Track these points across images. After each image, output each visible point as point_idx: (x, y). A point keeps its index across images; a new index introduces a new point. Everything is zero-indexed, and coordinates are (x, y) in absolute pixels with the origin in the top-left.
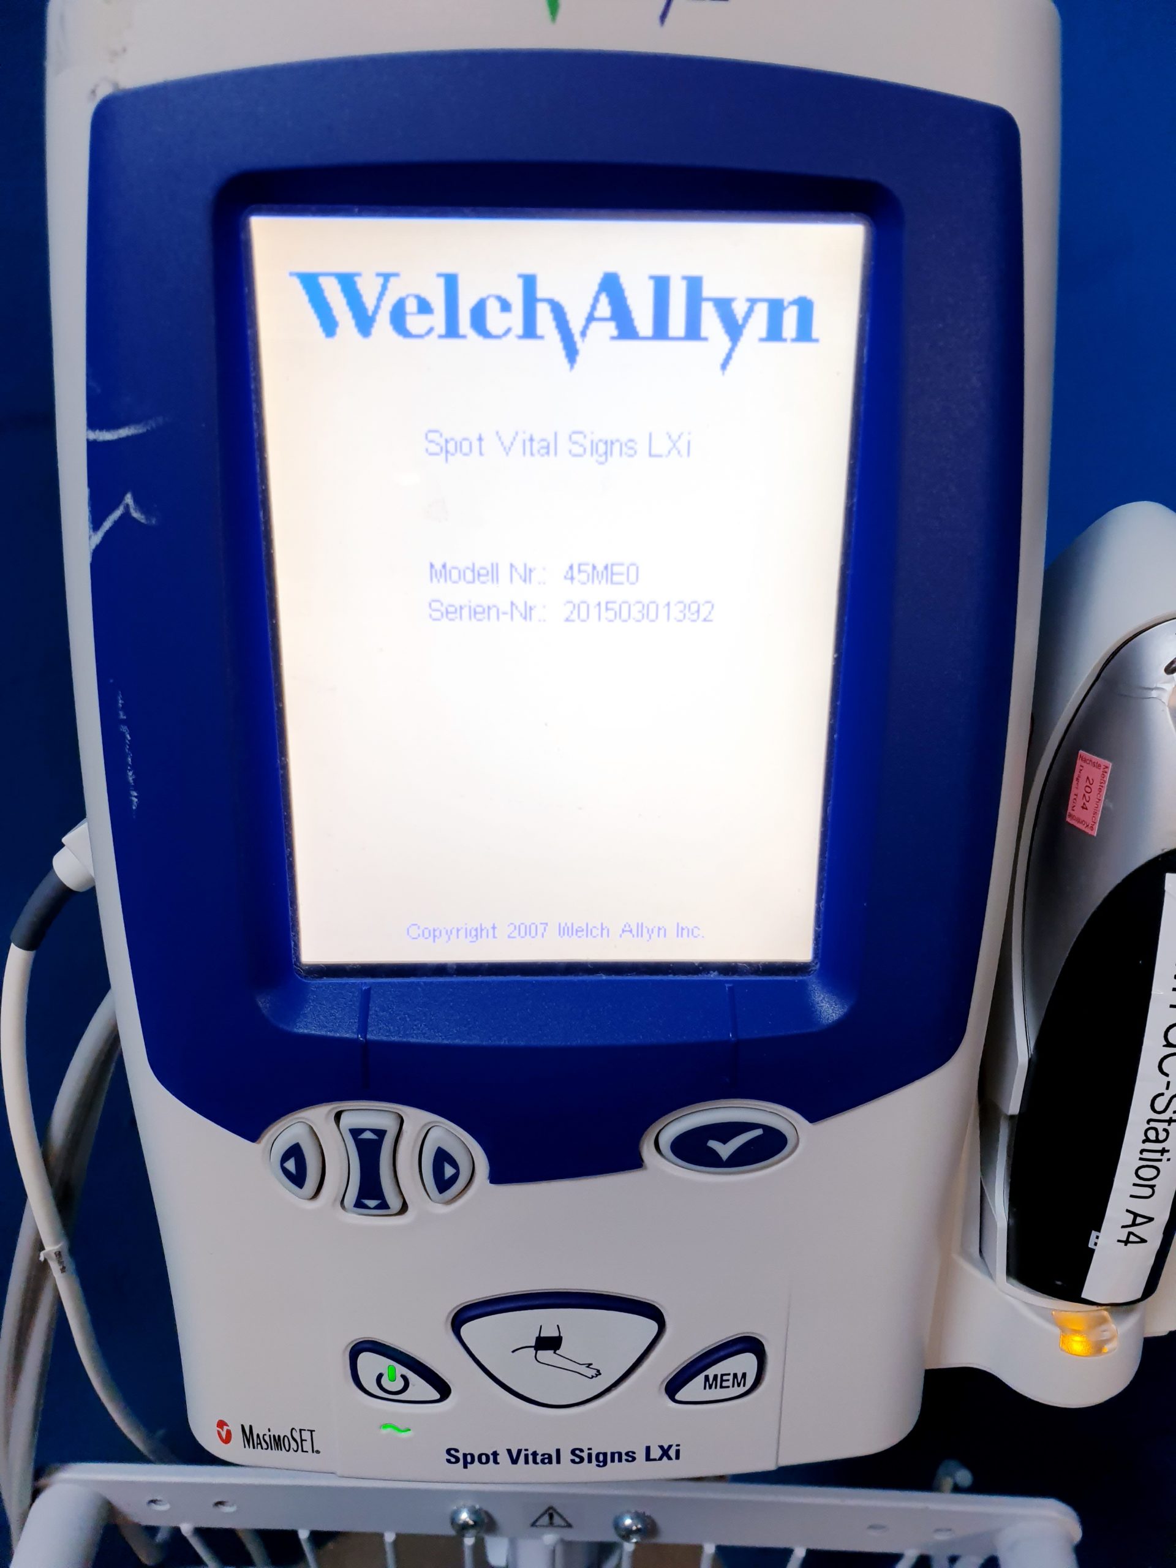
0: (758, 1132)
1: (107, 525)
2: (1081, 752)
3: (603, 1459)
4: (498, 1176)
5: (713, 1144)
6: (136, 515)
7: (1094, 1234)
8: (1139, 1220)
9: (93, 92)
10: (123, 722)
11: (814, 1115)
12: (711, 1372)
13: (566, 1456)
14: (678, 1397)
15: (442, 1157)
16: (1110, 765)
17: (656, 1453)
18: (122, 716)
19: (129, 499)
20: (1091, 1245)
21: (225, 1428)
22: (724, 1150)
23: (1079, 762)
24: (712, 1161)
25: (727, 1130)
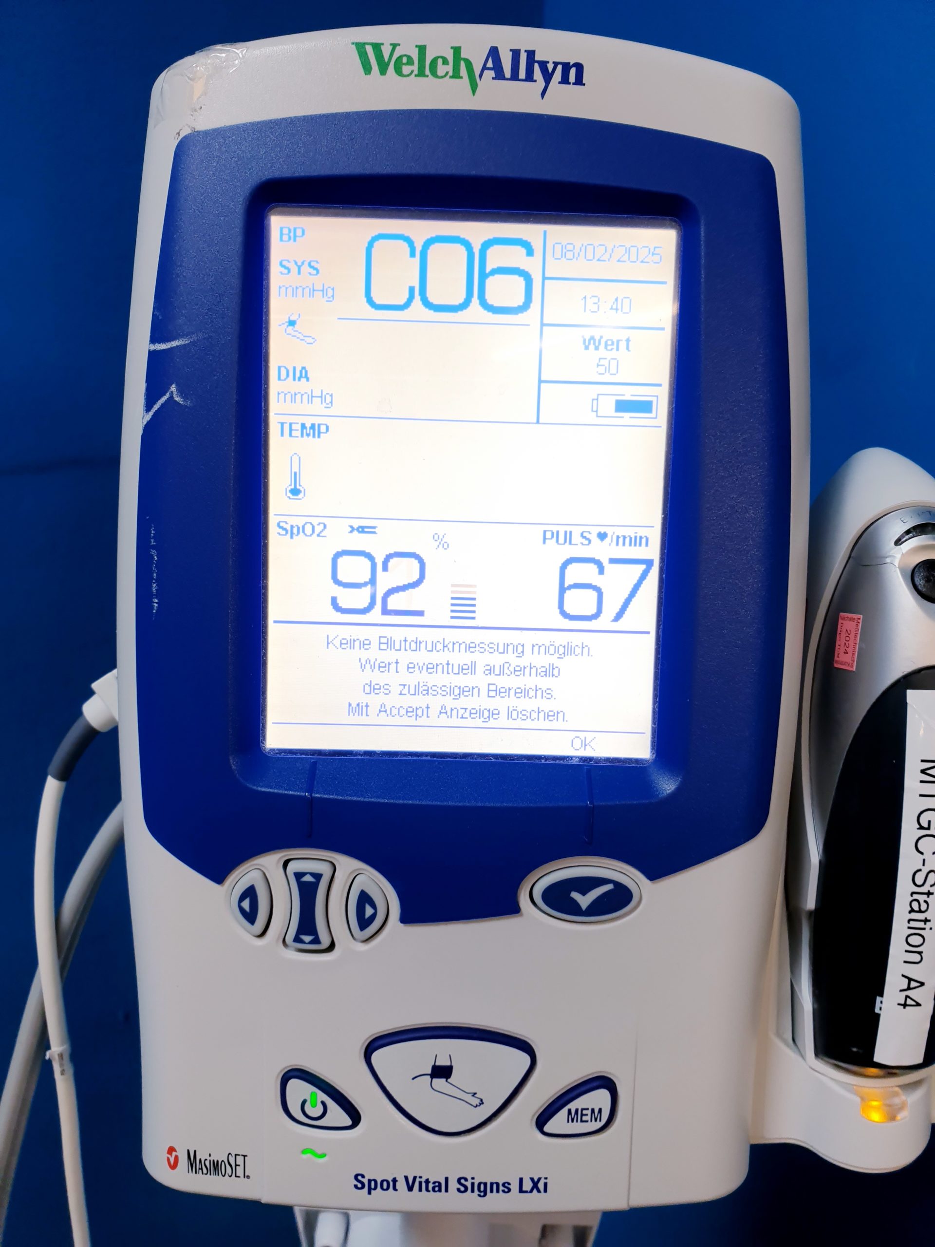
0: (610, 887)
1: (156, 407)
2: (842, 614)
3: (483, 1189)
5: (575, 895)
6: (177, 399)
7: (878, 999)
8: (913, 984)
10: (153, 547)
11: (653, 874)
12: (573, 1106)
13: (453, 1185)
14: (547, 1128)
15: (365, 899)
16: (862, 616)
17: (528, 1185)
18: (153, 543)
19: (173, 388)
20: (877, 1010)
21: (174, 1154)
22: (584, 901)
23: (840, 621)
24: (573, 909)
25: (585, 884)
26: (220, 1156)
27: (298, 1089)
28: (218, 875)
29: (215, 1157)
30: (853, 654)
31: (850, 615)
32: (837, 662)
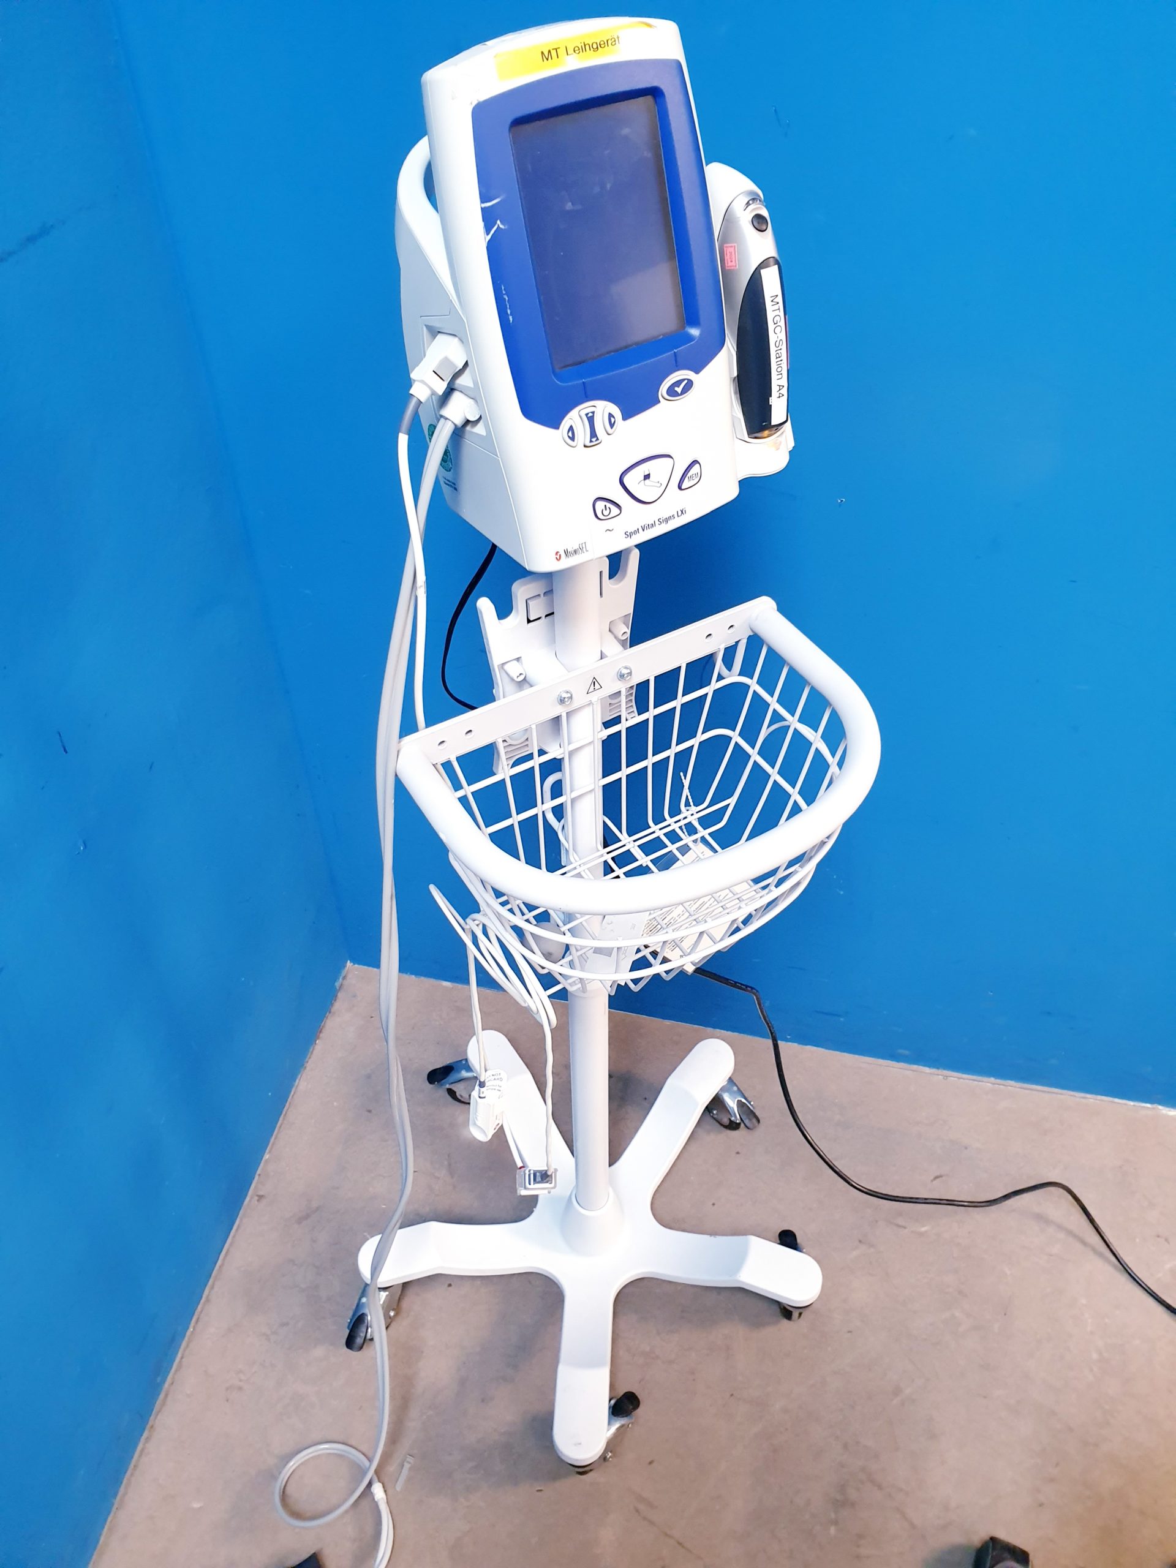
0: (686, 381)
1: (492, 232)
2: (725, 245)
3: (667, 520)
4: (625, 418)
5: (676, 389)
6: (501, 226)
7: (770, 398)
8: (781, 387)
9: (471, 103)
10: (504, 294)
11: (697, 372)
12: (689, 475)
13: (657, 522)
14: (683, 488)
15: (611, 415)
16: (736, 245)
17: (680, 513)
18: (504, 292)
19: (498, 222)
20: (770, 404)
21: (559, 554)
22: (679, 390)
23: (725, 249)
24: (676, 394)
25: (678, 383)
26: (576, 547)
27: (600, 505)
28: (556, 426)
29: (575, 548)
30: (735, 261)
31: (730, 245)
32: (728, 267)
